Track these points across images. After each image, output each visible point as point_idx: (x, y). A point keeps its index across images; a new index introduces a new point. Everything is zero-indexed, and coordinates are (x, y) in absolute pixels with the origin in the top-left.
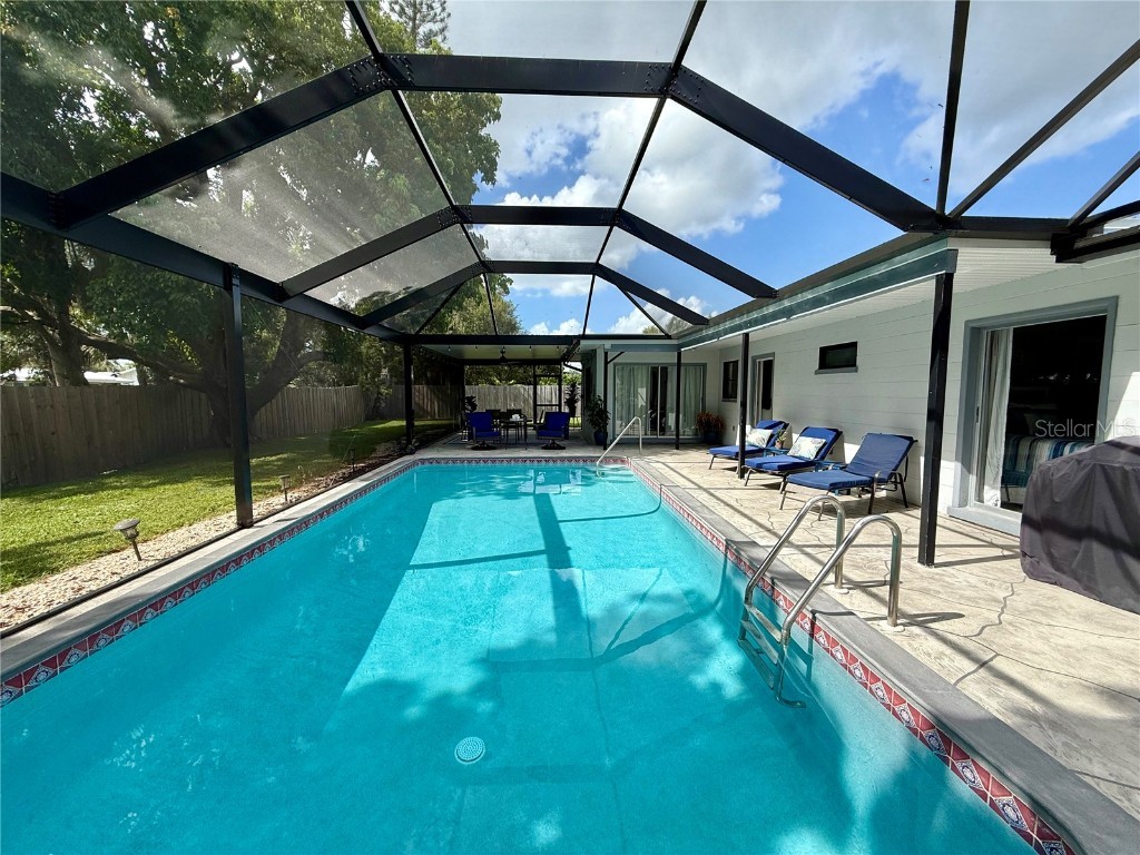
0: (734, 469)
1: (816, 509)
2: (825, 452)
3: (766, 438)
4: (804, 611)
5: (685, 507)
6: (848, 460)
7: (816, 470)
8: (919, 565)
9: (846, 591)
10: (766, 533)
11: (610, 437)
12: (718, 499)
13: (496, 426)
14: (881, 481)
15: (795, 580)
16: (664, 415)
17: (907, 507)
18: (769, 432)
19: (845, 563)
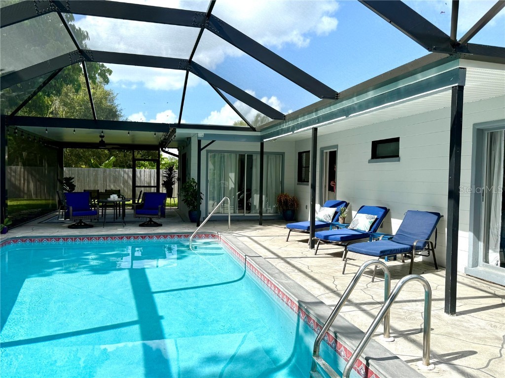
0: (306, 241)
1: (370, 273)
2: (377, 225)
3: (332, 214)
4: (360, 358)
5: (266, 275)
6: (394, 232)
7: (371, 240)
8: (446, 315)
9: (392, 339)
10: (331, 294)
11: (203, 214)
12: (294, 266)
13: (94, 206)
14: (418, 248)
15: (353, 332)
16: (249, 196)
17: (437, 268)
18: (334, 210)
19: (391, 316)
